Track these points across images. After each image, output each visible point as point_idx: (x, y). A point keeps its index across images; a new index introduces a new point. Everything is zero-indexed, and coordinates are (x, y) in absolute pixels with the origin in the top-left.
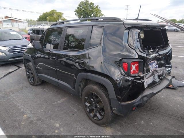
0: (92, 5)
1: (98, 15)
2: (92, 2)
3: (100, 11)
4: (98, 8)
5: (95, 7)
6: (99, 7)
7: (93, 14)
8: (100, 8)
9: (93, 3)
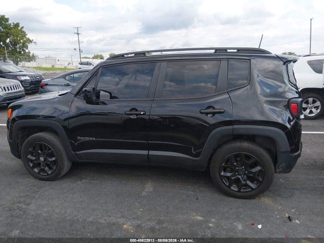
0: (5, 22)
1: (20, 40)
2: (4, 16)
3: (24, 35)
4: (19, 28)
5: (11, 26)
6: (21, 26)
7: (8, 39)
8: (23, 27)
9: (6, 17)
